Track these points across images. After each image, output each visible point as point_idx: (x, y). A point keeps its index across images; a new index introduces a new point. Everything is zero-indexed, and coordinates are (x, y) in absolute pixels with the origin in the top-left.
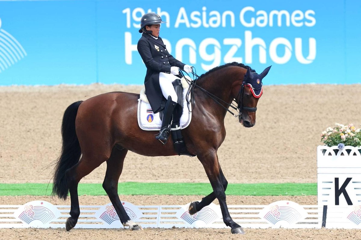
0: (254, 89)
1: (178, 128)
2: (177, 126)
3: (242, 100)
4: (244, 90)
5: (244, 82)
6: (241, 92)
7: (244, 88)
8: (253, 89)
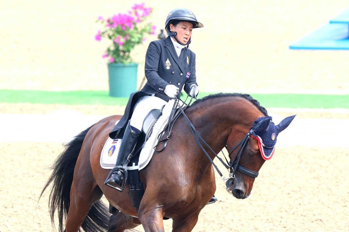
0: (264, 145)
1: (134, 167)
2: (134, 164)
3: (241, 156)
4: (248, 143)
5: (251, 131)
6: (243, 145)
7: (249, 140)
8: (262, 144)
